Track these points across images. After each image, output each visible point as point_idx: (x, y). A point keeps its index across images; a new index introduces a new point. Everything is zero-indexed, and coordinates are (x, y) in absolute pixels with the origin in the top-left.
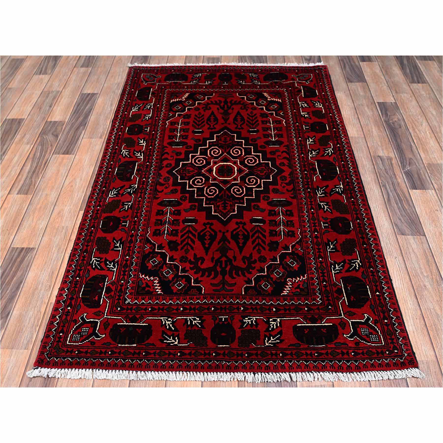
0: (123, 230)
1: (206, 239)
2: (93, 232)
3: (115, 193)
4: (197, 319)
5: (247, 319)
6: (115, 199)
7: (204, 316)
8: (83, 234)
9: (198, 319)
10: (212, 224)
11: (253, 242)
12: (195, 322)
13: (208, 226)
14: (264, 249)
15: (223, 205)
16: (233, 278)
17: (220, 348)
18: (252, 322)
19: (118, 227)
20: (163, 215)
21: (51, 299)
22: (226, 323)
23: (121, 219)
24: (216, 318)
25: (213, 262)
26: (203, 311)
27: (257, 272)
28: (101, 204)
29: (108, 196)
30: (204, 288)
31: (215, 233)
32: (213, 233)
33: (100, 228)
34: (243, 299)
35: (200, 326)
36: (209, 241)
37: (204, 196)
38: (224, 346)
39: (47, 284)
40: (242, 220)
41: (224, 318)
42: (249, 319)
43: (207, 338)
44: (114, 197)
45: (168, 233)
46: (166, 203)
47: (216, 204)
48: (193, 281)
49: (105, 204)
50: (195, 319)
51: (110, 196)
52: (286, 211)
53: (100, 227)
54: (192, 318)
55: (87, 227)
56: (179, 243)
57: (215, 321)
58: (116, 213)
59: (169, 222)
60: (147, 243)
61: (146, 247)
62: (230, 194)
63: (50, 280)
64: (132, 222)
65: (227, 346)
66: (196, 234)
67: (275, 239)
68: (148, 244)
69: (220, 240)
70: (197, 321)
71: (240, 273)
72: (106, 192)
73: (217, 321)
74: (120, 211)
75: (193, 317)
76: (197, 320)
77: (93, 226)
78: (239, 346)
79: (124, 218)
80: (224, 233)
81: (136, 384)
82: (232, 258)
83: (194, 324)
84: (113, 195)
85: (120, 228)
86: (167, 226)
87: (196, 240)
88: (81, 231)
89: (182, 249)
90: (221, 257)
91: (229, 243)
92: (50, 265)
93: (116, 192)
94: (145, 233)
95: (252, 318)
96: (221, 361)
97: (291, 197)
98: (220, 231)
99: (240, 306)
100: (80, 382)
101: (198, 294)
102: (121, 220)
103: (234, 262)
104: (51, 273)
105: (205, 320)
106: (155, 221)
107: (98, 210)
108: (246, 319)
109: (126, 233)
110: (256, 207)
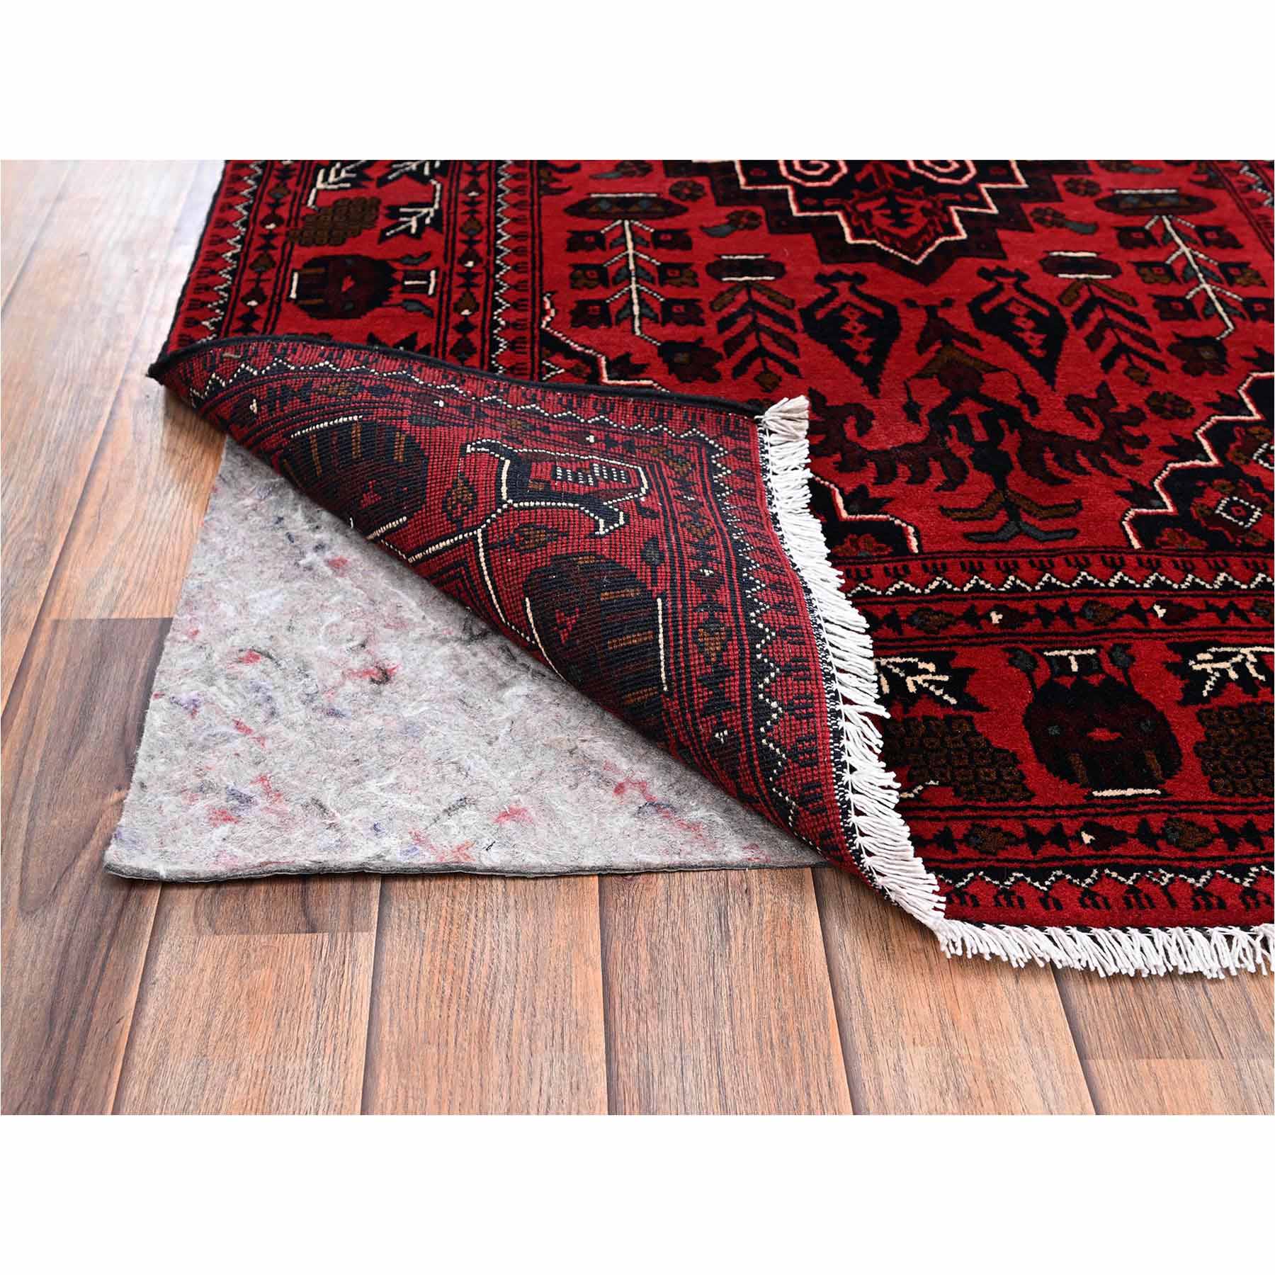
0: (415, 306)
1: (849, 336)
2: (257, 317)
3: (343, 174)
4: (921, 666)
5: (1208, 656)
6: (352, 197)
7: (959, 650)
8: (206, 323)
9: (931, 667)
10: (859, 278)
11: (1094, 341)
12: (919, 679)
13: (842, 286)
14: (1161, 366)
15: (888, 212)
16: (1054, 481)
17: (1112, 807)
18: (1240, 667)
19: (386, 295)
20: (604, 249)
21: (57, 606)
22: (1095, 680)
23: (396, 265)
24: (1033, 660)
25: (917, 420)
26: (944, 627)
27: (1169, 457)
28: (283, 212)
29: (314, 185)
30: (911, 530)
31: (891, 311)
32: (878, 312)
33: (289, 300)
34: (1145, 572)
35: (953, 701)
36: (870, 340)
37: (786, 181)
38: (1130, 792)
39: (29, 535)
40: (1002, 264)
41: (1077, 658)
42: (1218, 658)
43: (1014, 759)
44: (340, 189)
45: (646, 311)
46: (604, 206)
47: (853, 207)
48: (839, 500)
49: (302, 213)
50: (912, 670)
51: (320, 185)
52: (1201, 230)
53: (293, 295)
54: (895, 664)
55: (222, 298)
56: (721, 350)
57: (1029, 674)
58: (365, 246)
59: (642, 274)
60: (553, 353)
61: (549, 370)
62: (906, 175)
63: (43, 520)
64: (455, 277)
65: (1148, 791)
66: (794, 315)
67: (1192, 330)
68: (559, 358)
69: (923, 334)
70: (929, 677)
71: (1083, 461)
72: (297, 172)
73: (1042, 674)
74: (383, 238)
75: (898, 660)
76: (926, 672)
77: (256, 294)
78: (1213, 788)
79: (407, 260)
80: (931, 311)
81: (652, 1022)
82: (1017, 404)
83: (912, 689)
84: (334, 183)
85: (396, 297)
86: (633, 286)
87: (801, 338)
88: (194, 314)
89: (739, 370)
90: (954, 401)
91: (976, 343)
92: (38, 456)
93: (347, 172)
94: (528, 315)
95: (1235, 654)
96: (1143, 870)
97: (1201, 184)
98: (911, 303)
99: (1142, 600)
100: (285, 1029)
101: (890, 555)
102: (394, 270)
103: (1032, 415)
104: (46, 493)
105: (972, 671)
106: (568, 271)
107: (272, 234)
108: (1200, 657)
109: (431, 315)
110: (1049, 218)
